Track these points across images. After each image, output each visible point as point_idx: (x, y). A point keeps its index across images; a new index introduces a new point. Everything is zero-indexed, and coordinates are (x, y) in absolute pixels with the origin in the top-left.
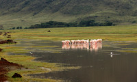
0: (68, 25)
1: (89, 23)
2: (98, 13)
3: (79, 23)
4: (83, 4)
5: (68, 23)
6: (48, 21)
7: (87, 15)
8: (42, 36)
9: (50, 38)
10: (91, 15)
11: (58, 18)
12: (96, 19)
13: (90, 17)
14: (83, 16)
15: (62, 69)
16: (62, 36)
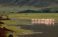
0: (37, 12)
1: (47, 11)
2: (52, 7)
3: (42, 11)
5: (37, 11)
6: (27, 10)
7: (46, 8)
8: (24, 17)
9: (28, 18)
10: (48, 7)
11: (32, 8)
12: (51, 9)
13: (48, 8)
14: (44, 8)
15: (33, 33)
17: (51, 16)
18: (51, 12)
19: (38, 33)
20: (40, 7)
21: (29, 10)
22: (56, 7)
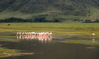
0: (25, 21)
1: (41, 20)
2: (48, 13)
3: (33, 20)
4: (37, 5)
5: (25, 19)
6: (10, 17)
7: (40, 14)
8: (5, 28)
9: (11, 30)
10: (43, 14)
11: (18, 15)
12: (47, 17)
14: (36, 15)
16: (20, 29)
17: (47, 28)
18: (47, 21)
19: (28, 53)
20: (30, 13)
21: (13, 18)
22: (54, 13)
